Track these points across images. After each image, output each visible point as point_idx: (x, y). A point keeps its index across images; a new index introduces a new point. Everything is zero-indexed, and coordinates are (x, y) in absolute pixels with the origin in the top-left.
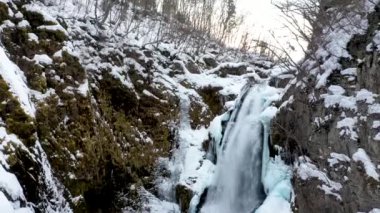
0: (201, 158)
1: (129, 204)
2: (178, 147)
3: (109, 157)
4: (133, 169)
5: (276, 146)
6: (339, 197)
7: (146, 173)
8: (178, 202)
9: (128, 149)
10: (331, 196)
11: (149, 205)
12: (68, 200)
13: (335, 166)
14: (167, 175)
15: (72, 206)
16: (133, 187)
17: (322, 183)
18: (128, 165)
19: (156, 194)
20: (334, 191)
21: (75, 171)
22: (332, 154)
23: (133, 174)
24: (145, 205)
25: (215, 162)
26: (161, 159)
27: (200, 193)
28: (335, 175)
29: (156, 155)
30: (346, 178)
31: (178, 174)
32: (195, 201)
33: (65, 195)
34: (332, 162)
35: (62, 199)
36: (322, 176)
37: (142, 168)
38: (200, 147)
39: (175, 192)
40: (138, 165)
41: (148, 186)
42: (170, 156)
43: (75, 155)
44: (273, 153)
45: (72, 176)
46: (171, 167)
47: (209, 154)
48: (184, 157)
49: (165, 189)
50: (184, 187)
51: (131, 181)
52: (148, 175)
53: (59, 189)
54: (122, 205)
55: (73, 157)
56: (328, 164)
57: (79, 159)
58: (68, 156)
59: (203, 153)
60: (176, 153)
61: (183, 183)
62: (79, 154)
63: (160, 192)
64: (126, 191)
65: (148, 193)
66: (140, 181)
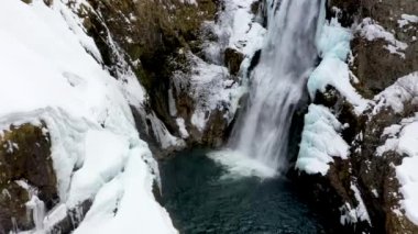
0: (250, 21)
1: (179, 68)
2: (223, 9)
3: (157, 21)
4: (180, 33)
5: (335, 8)
6: (403, 55)
7: (192, 38)
8: (226, 65)
9: (174, 12)
10: (394, 54)
11: (197, 69)
12: (130, 64)
13: (405, 27)
14: (214, 39)
15: (133, 69)
16: (181, 51)
17: (387, 43)
18: (175, 29)
19: (203, 57)
20: (399, 50)
21: (131, 34)
22: (404, 16)
23: (181, 39)
24: (194, 69)
25: (265, 25)
26: (207, 23)
27: (251, 56)
28: (402, 36)
29: (202, 18)
30: (414, 38)
31: (226, 38)
32: (245, 64)
33: (126, 59)
34: (401, 23)
35: (124, 62)
36: (389, 36)
37: (189, 31)
38: (249, 9)
39: (223, 56)
40: (184, 30)
41: (196, 51)
42: (216, 19)
43: (129, 18)
44: (330, 15)
45: (130, 41)
46: (218, 31)
47: (259, 17)
48: (233, 21)
49: (213, 53)
50: (233, 50)
51: (178, 45)
52: (194, 38)
53: (120, 52)
54: (172, 69)
55: (127, 20)
56: (397, 25)
57: (133, 22)
58: (123, 19)
59: (252, 16)
60: (222, 16)
61: (233, 47)
62: (133, 18)
63: (207, 56)
64: (176, 55)
65: (195, 58)
66: (187, 45)
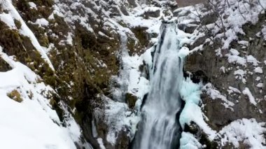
0: (139, 76)
1: (98, 106)
2: (122, 68)
3: (84, 81)
4: (98, 85)
5: (188, 72)
6: (232, 109)
8: (126, 102)
9: (94, 73)
10: (228, 109)
11: (108, 106)
12: (71, 113)
13: (232, 93)
14: (118, 86)
15: (73, 115)
16: (98, 96)
17: (223, 102)
18: (95, 83)
19: (112, 98)
20: (230, 106)
21: (71, 94)
22: (230, 88)
23: (98, 88)
24: (106, 105)
25: (148, 77)
26: (113, 77)
27: (142, 98)
28: (231, 98)
29: (110, 74)
30: (237, 101)
31: (125, 87)
32: (139, 103)
33: (69, 110)
34: (230, 92)
35: (68, 113)
36: (224, 98)
37: (103, 83)
38: (138, 69)
39: (124, 97)
40: (100, 82)
41: (107, 94)
42: (118, 74)
43: (70, 84)
44: (186, 75)
45: (71, 98)
46: (120, 82)
47: (144, 73)
48: (129, 76)
49: (117, 95)
50: (131, 94)
51: (97, 92)
52: (106, 87)
53: (65, 107)
54: (94, 107)
55: (69, 86)
56: (228, 92)
57: (72, 86)
58: (67, 86)
59: (140, 73)
60: (122, 72)
61: (130, 92)
62: (72, 84)
63: (114, 97)
64: (95, 98)
65: (107, 98)
66: (102, 92)
